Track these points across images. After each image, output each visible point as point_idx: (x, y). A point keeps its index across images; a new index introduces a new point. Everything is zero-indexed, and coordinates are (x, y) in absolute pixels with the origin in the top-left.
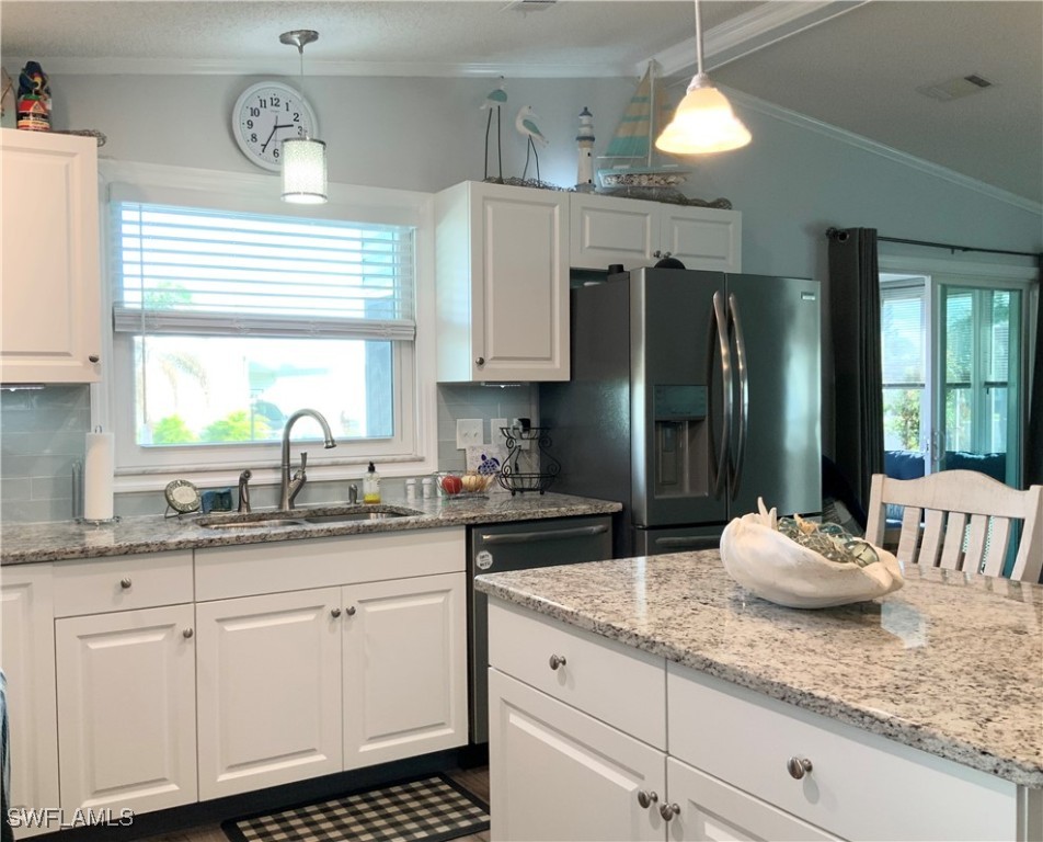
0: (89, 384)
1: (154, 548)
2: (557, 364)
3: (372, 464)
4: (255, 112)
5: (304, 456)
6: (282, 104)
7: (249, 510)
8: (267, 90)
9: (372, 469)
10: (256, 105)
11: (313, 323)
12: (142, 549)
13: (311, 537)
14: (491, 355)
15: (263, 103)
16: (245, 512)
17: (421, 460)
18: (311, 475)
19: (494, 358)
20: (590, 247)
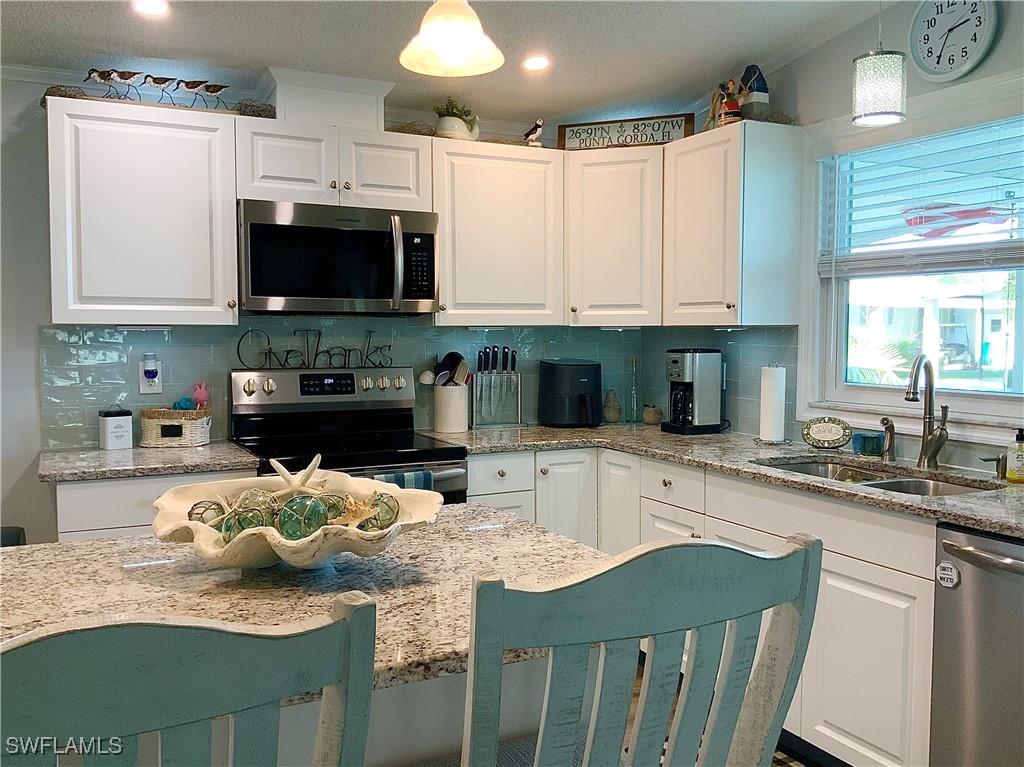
7: (892, 459)
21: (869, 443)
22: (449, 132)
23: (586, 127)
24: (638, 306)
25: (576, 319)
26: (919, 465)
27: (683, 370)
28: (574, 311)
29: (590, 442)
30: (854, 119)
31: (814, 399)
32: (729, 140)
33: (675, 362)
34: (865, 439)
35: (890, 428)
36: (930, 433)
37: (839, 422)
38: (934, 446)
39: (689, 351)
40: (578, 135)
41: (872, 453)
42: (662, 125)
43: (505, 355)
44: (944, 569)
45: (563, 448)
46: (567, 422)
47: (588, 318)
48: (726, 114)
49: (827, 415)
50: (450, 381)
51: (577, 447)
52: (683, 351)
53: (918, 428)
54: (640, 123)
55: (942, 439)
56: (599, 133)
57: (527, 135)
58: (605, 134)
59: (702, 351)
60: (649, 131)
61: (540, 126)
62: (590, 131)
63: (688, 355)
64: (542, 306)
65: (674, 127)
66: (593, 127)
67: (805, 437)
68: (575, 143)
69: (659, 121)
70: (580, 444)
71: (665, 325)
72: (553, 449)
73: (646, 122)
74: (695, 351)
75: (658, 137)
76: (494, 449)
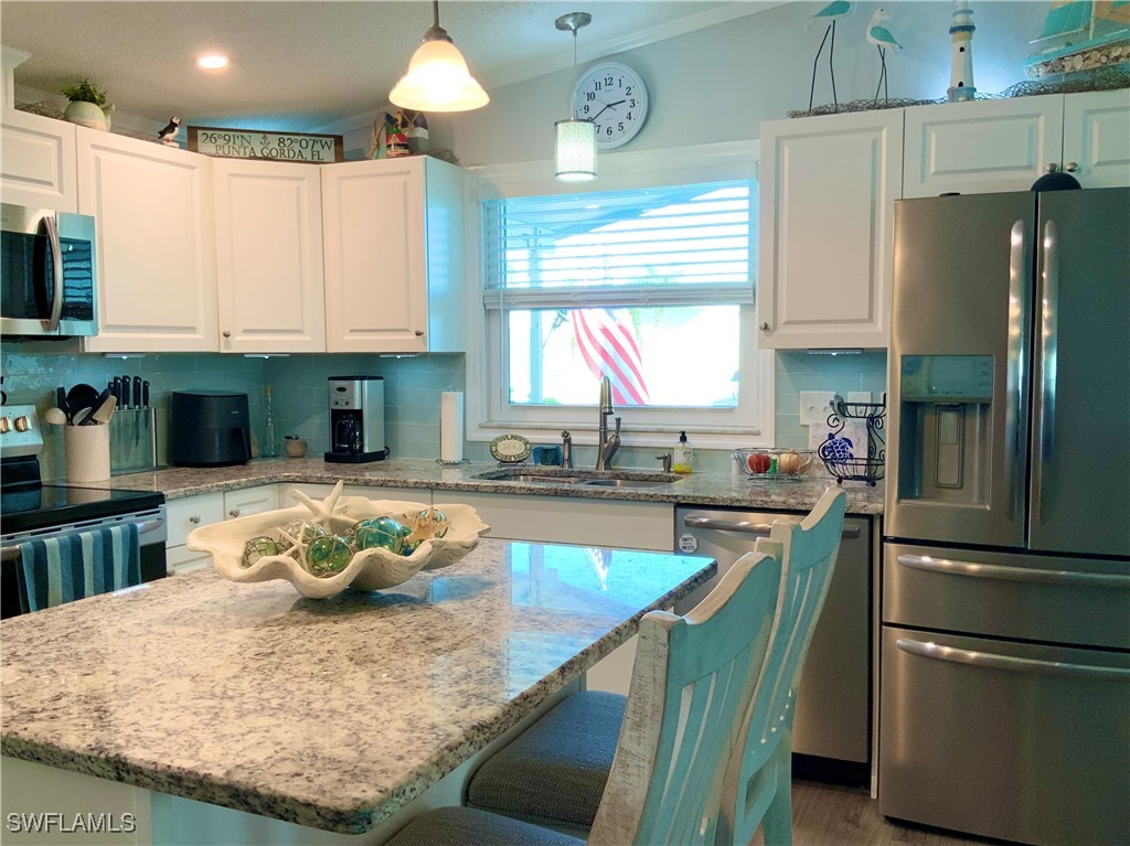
0: (464, 353)
1: (399, 484)
2: (880, 327)
3: (683, 433)
4: (591, 96)
5: (618, 420)
6: (616, 82)
7: (571, 466)
8: (599, 72)
9: (683, 439)
10: (592, 89)
11: (644, 292)
12: (391, 484)
13: (514, 493)
14: (783, 318)
15: (598, 86)
16: (566, 467)
17: (757, 434)
18: (624, 440)
19: (786, 323)
20: (935, 173)
21: (548, 455)
22: (88, 120)
23: (223, 133)
24: (300, 332)
25: (228, 345)
26: (597, 468)
27: (352, 397)
28: (226, 335)
29: (276, 478)
30: (557, 174)
31: (483, 420)
32: (408, 173)
33: (342, 389)
34: (546, 451)
35: (568, 441)
36: (606, 442)
37: (520, 439)
38: (610, 451)
39: (357, 378)
40: (213, 140)
41: (553, 463)
42: (311, 143)
43: (137, 385)
44: (686, 540)
45: (252, 486)
46: (217, 460)
47: (243, 344)
48: (398, 145)
49: (510, 433)
50: (89, 420)
51: (264, 484)
52: (352, 378)
53: (595, 439)
54: (286, 137)
55: (617, 445)
56: (238, 142)
57: (162, 134)
58: (246, 144)
59: (370, 378)
60: (296, 147)
61: (176, 125)
62: (227, 138)
63: (357, 382)
64: (192, 329)
65: (323, 147)
66: (231, 134)
67: (494, 454)
68: (211, 148)
69: (307, 138)
70: (267, 481)
71: (329, 351)
72: (243, 488)
73: (293, 137)
74: (362, 378)
75: (307, 154)
76: (188, 493)
